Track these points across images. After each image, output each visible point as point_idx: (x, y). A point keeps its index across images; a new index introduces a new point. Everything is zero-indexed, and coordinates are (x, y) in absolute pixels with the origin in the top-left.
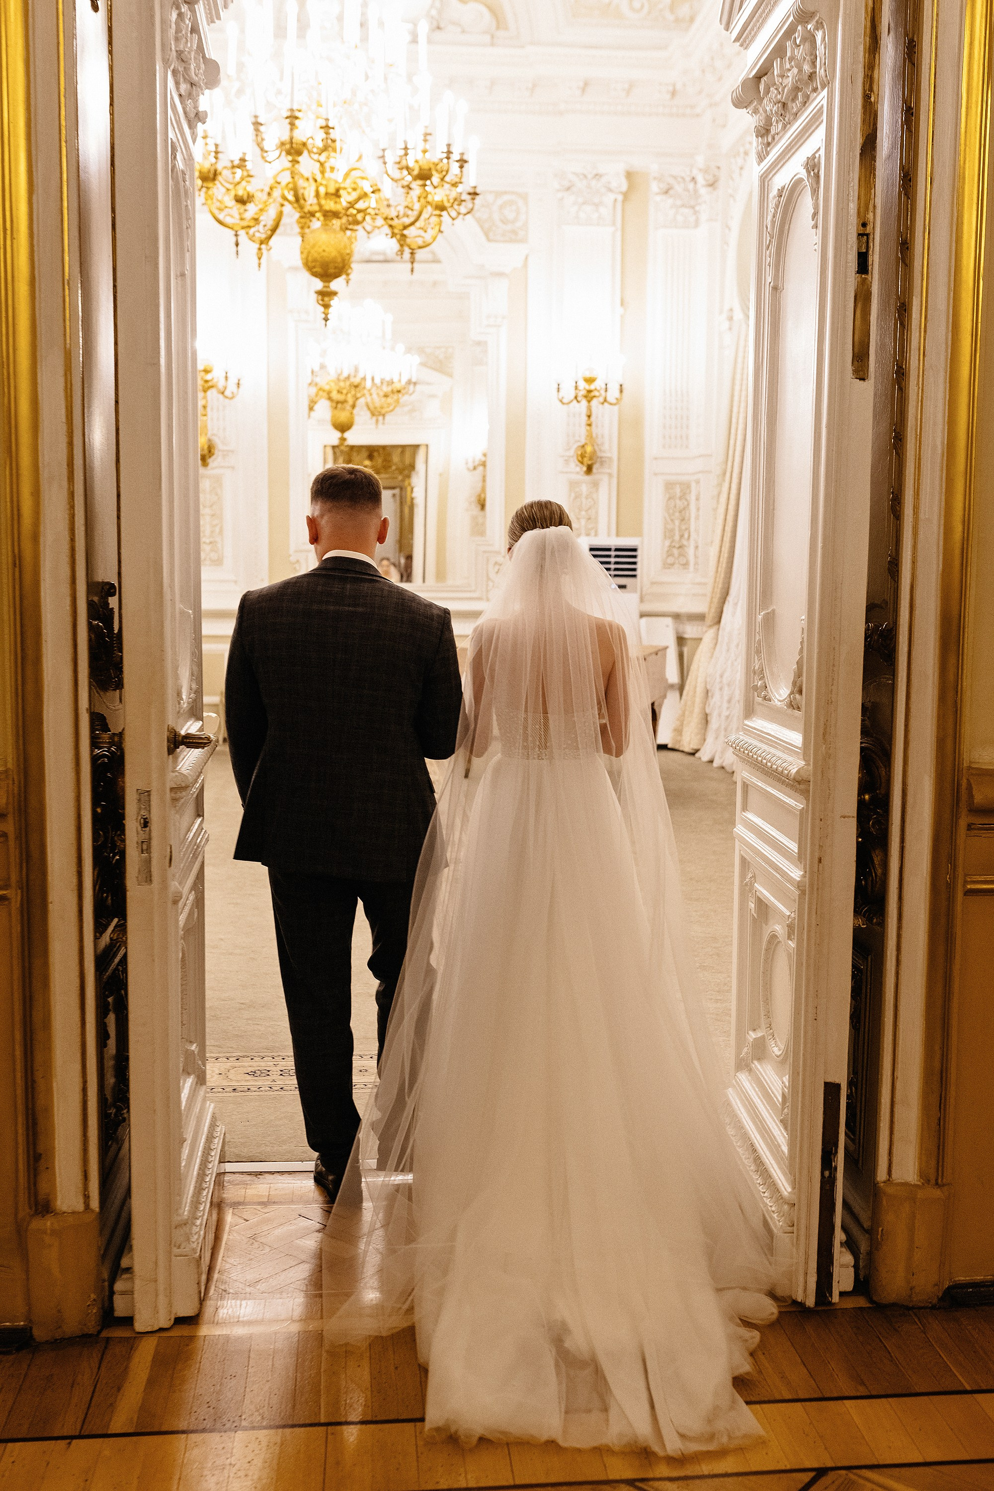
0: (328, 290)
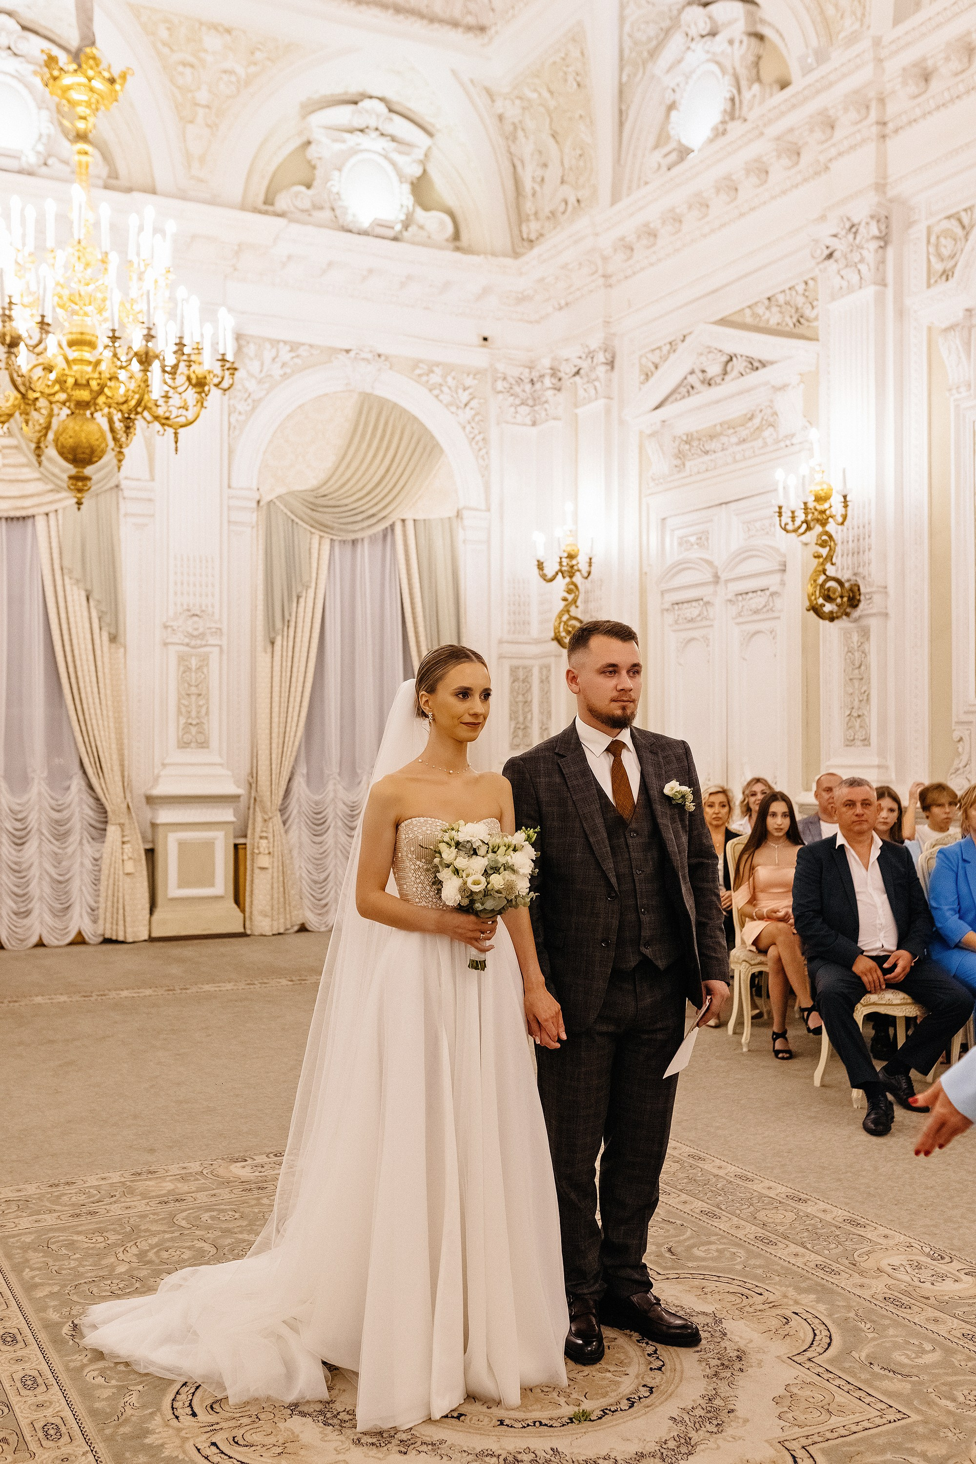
0: (81, 475)
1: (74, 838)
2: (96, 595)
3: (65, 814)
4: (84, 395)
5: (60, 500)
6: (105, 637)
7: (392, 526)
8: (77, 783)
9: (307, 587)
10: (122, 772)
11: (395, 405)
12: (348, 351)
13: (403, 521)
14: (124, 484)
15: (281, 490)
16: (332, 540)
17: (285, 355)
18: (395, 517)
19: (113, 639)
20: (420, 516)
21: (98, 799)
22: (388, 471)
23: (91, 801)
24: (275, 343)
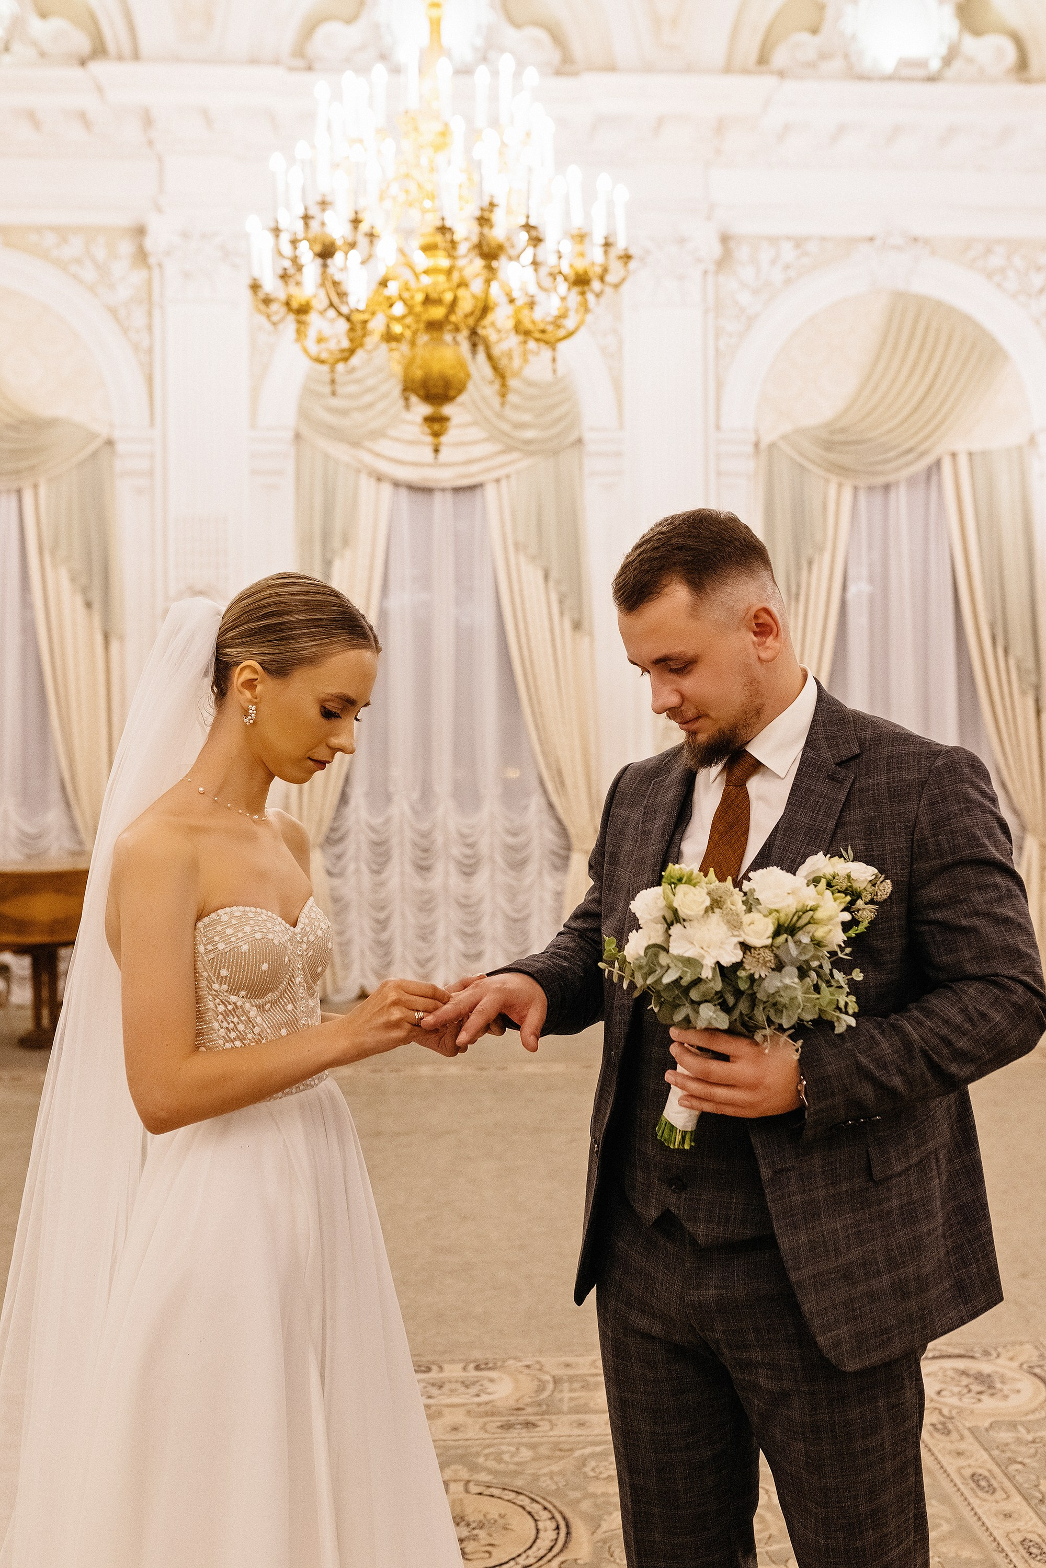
0: (437, 414)
1: (532, 868)
2: (554, 574)
3: (522, 838)
4: (437, 313)
5: (512, 462)
6: (567, 624)
7: (938, 463)
8: (536, 802)
9: (821, 550)
10: (589, 788)
11: (939, 304)
12: (871, 239)
13: (954, 455)
14: (588, 436)
15: (786, 427)
16: (856, 489)
17: (788, 253)
18: (941, 449)
19: (577, 626)
20: (976, 446)
21: (559, 821)
22: (930, 388)
23: (553, 823)
24: (774, 240)
